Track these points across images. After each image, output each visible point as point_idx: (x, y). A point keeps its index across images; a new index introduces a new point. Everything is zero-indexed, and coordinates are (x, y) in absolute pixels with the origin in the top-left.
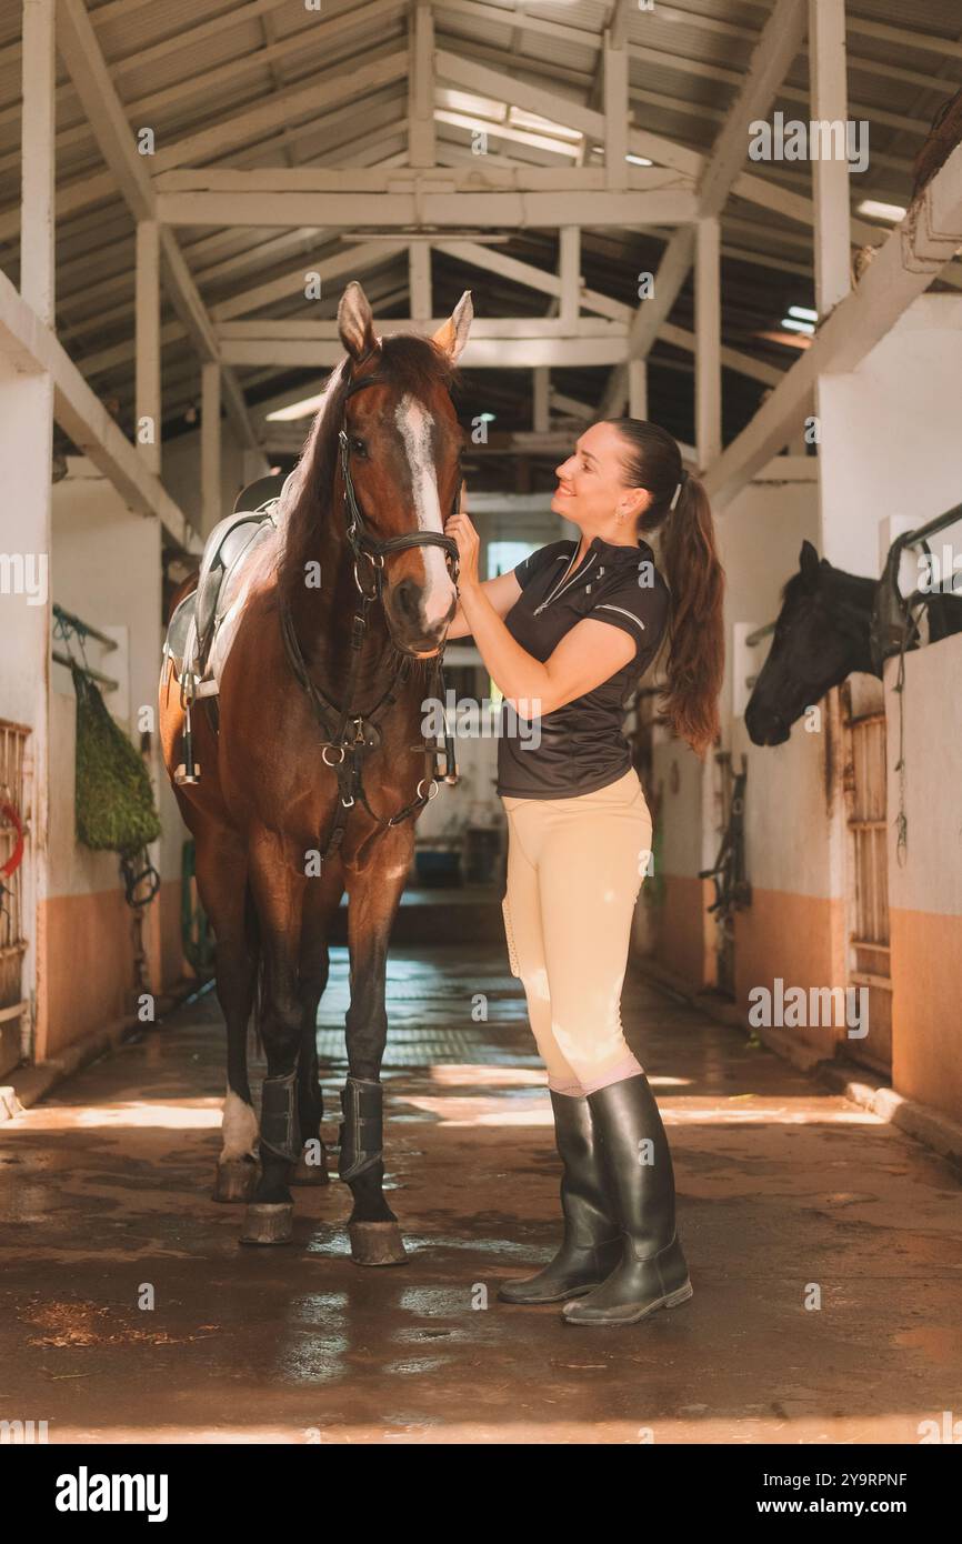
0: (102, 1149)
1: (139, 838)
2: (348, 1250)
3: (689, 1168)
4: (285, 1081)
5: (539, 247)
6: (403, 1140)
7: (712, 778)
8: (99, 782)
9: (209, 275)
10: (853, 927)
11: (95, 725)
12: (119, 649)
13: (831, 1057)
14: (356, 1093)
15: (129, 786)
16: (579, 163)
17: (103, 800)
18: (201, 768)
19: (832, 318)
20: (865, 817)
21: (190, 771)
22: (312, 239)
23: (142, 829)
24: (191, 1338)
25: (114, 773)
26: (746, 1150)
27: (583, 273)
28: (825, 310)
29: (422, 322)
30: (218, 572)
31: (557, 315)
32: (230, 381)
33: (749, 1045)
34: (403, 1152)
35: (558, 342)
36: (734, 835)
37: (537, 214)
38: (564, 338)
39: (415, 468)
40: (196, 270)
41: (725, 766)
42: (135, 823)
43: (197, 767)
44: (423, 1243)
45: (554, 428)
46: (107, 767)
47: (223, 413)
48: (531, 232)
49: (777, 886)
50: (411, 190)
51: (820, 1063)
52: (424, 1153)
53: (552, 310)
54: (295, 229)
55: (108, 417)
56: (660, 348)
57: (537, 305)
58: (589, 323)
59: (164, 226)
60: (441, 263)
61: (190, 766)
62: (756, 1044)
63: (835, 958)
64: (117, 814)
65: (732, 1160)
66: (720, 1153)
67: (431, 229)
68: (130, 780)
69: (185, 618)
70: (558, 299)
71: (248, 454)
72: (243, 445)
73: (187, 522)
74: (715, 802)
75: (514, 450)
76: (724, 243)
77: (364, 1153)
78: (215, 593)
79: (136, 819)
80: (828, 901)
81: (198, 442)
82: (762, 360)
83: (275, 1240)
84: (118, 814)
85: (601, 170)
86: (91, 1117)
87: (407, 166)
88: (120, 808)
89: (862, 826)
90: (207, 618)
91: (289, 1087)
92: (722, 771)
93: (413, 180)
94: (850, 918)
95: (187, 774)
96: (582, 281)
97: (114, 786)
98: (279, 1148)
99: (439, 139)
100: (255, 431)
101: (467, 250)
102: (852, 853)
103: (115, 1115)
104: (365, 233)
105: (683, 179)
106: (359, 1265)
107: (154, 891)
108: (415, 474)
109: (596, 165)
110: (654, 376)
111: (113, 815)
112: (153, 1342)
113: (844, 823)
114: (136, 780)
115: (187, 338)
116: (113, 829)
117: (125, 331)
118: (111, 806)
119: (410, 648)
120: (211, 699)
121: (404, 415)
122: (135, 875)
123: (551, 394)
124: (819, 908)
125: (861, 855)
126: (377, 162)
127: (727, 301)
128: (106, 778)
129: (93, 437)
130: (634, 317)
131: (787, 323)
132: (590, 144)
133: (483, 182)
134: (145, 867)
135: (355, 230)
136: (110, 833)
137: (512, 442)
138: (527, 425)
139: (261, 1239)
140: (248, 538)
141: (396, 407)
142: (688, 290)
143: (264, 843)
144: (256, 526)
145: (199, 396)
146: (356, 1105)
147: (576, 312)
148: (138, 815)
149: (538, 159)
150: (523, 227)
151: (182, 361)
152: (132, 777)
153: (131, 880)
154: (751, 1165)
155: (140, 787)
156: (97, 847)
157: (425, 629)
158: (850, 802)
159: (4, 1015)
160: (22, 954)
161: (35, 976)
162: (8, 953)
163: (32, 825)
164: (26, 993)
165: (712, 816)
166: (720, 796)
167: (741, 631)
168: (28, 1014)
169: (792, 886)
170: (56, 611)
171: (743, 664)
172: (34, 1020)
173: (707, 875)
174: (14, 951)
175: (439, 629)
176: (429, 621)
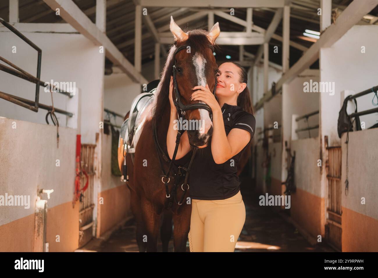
7: (285, 155)
9: (157, 21)
10: (328, 206)
18: (129, 177)
19: (326, 32)
20: (332, 175)
21: (125, 178)
28: (323, 29)
30: (135, 113)
31: (246, 31)
33: (295, 232)
35: (246, 38)
36: (291, 171)
38: (248, 37)
39: (199, 79)
40: (153, 19)
41: (288, 152)
43: (128, 176)
49: (304, 189)
53: (244, 30)
56: (272, 40)
58: (254, 34)
60: (216, 17)
61: (125, 176)
62: (297, 232)
63: (322, 215)
67: (213, 8)
70: (246, 27)
76: (291, 13)
78: (134, 120)
80: (320, 198)
82: (298, 43)
89: (331, 178)
90: (132, 128)
92: (288, 154)
94: (327, 204)
96: (252, 22)
102: (328, 185)
104: (197, 9)
108: (199, 81)
113: (325, 176)
115: (151, 37)
119: (195, 144)
120: (133, 154)
121: (195, 59)
123: (244, 51)
124: (317, 199)
125: (331, 186)
129: (119, 63)
130: (265, 32)
131: (304, 34)
140: (146, 102)
141: (193, 56)
144: (149, 97)
147: (251, 31)
150: (237, 8)
151: (149, 43)
156: (118, 176)
157: (199, 138)
158: (327, 170)
159: (85, 228)
160: (92, 209)
161: (97, 214)
162: (87, 210)
163: (96, 172)
164: (94, 219)
165: (284, 165)
166: (287, 160)
167: (294, 117)
168: (94, 225)
169: (308, 190)
170: (106, 110)
171: (295, 126)
172: (96, 226)
173: (283, 183)
174: (90, 208)
175: (205, 138)
176: (201, 135)
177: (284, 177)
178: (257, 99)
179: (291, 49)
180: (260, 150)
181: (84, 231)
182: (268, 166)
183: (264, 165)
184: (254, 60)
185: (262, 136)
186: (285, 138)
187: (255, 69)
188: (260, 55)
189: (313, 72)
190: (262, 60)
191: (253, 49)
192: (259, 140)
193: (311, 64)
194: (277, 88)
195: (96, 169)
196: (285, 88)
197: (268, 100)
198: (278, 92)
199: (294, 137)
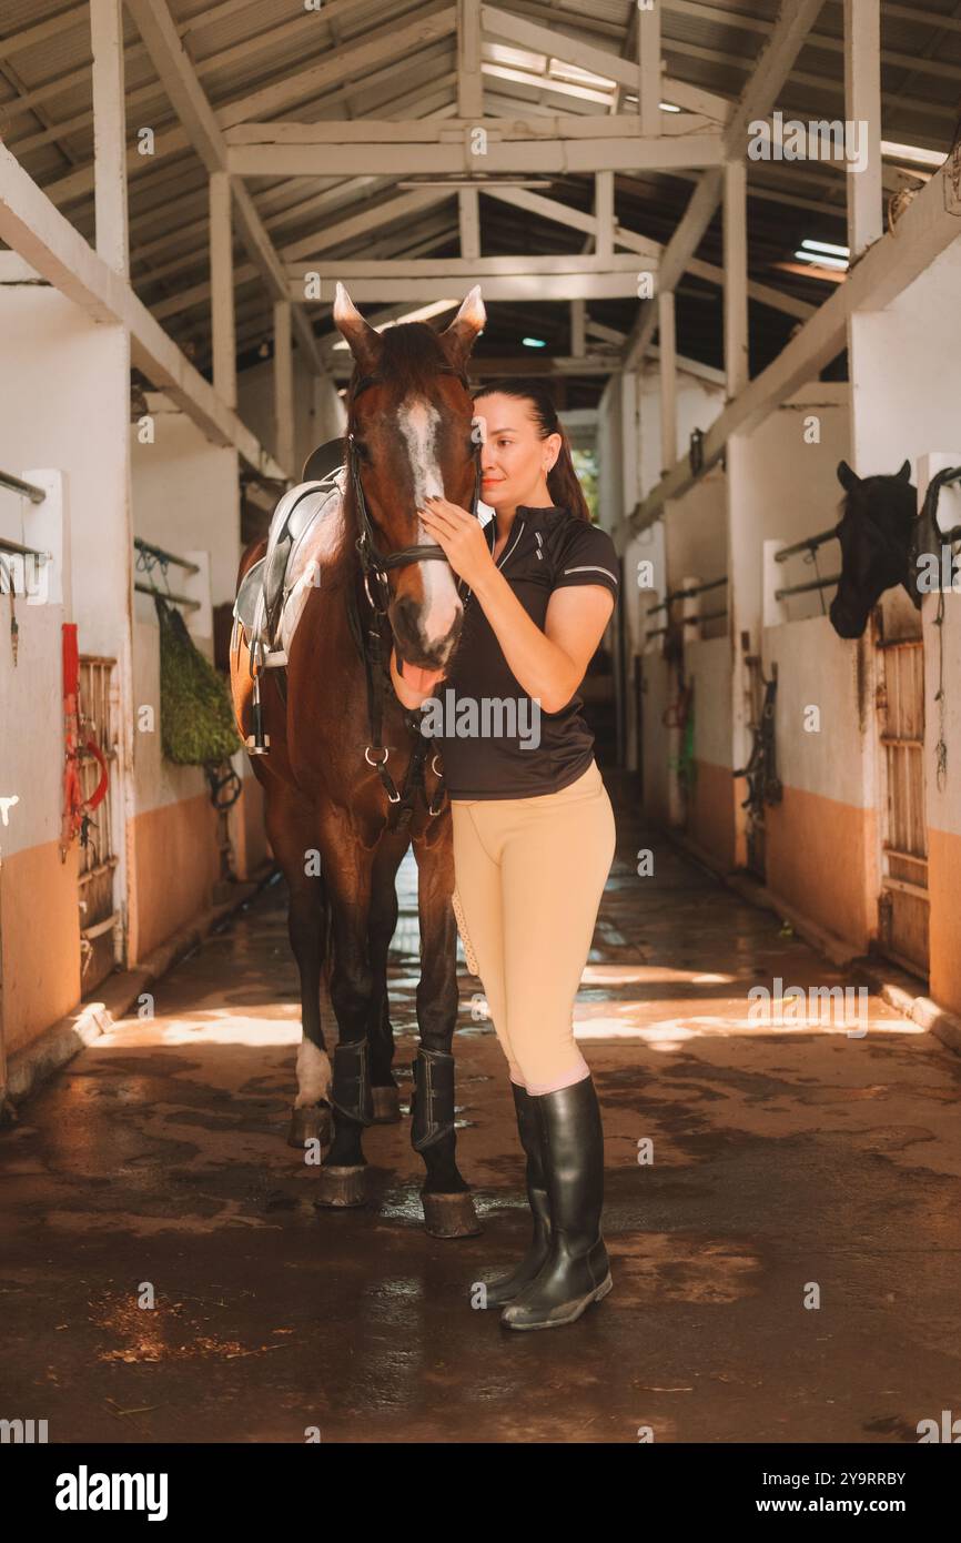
0: (183, 1076)
1: (219, 754)
2: (422, 1217)
3: (746, 1095)
4: (357, 1048)
5: (576, 190)
6: (471, 1061)
7: (741, 678)
8: (182, 704)
9: (279, 220)
10: (885, 834)
11: (177, 650)
12: (200, 574)
13: (865, 954)
14: (428, 1065)
15: (210, 707)
16: (613, 110)
17: (186, 720)
18: (271, 739)
19: (865, 259)
20: (898, 734)
21: (260, 742)
22: (371, 184)
23: (222, 746)
24: (264, 1348)
25: (197, 696)
26: (797, 1071)
27: (617, 212)
28: (858, 252)
29: (471, 260)
30: (286, 543)
31: (593, 251)
32: (300, 315)
33: (782, 932)
34: (472, 1077)
35: (596, 276)
36: (765, 733)
37: (576, 160)
38: (600, 273)
39: (419, 473)
40: (266, 216)
41: (754, 668)
42: (216, 741)
43: (267, 738)
44: (496, 1204)
45: (589, 351)
46: (189, 689)
47: (294, 344)
48: (572, 177)
49: (808, 787)
50: (461, 140)
51: (854, 960)
52: (491, 1078)
53: (588, 247)
54: (351, 178)
55: (185, 360)
56: (687, 280)
57: (574, 242)
58: (623, 258)
59: (235, 177)
60: (488, 205)
61: (260, 737)
62: (789, 932)
63: (868, 864)
64: (202, 733)
65: (786, 1084)
66: (773, 1075)
67: (480, 176)
68: (211, 701)
69: (254, 586)
70: (594, 237)
71: (317, 380)
72: (313, 372)
73: (262, 449)
74: (745, 701)
75: (555, 373)
76: (749, 183)
77: (436, 1124)
78: (283, 565)
79: (217, 737)
80: (861, 811)
81: (271, 370)
82: (777, 288)
83: (350, 1203)
84: (200, 734)
85: (636, 118)
86: (179, 1031)
87: (456, 116)
88: (201, 727)
89: (895, 743)
90: (275, 591)
91: (360, 1052)
92: (751, 674)
93: (463, 130)
94: (882, 827)
95: (257, 746)
96: (615, 220)
97: (196, 707)
98: (351, 1111)
99: (487, 91)
100: (324, 360)
101: (516, 195)
102: (885, 767)
103: (199, 1029)
104: (418, 181)
105: (712, 124)
106: (434, 1237)
107: (237, 794)
109: (632, 113)
110: (682, 306)
111: (196, 734)
112: (225, 1355)
113: (877, 737)
114: (216, 701)
115: (259, 279)
116: (196, 747)
117: (200, 274)
118: (193, 725)
120: (280, 669)
121: (406, 415)
122: (220, 779)
123: (587, 322)
124: (852, 816)
125: (894, 769)
126: (430, 113)
127: (753, 238)
128: (189, 699)
129: (171, 380)
130: (663, 252)
131: (800, 255)
132: (624, 92)
133: (527, 131)
134: (228, 772)
135: (410, 178)
136: (193, 751)
137: (553, 366)
138: (566, 351)
139: (335, 1202)
140: (316, 508)
142: (715, 228)
143: (332, 819)
144: (323, 496)
145: (271, 329)
146: (428, 1077)
147: (610, 249)
148: (218, 734)
149: (577, 109)
150: (565, 172)
151: (255, 300)
152: (211, 698)
153: (216, 785)
154: (804, 1091)
155: (220, 707)
156: (181, 763)
157: (426, 649)
158: (882, 717)
159: (95, 932)
160: (112, 870)
161: (125, 889)
162: (98, 872)
163: (119, 749)
164: (117, 905)
165: (741, 713)
166: (749, 695)
167: (771, 548)
168: (120, 926)
169: (823, 791)
170: (139, 545)
171: (773, 577)
172: (126, 930)
173: (739, 774)
174: (105, 869)
175: (441, 648)
176: (431, 640)
177: (741, 752)
178: (639, 491)
179: (755, 309)
180: (655, 672)
181: (92, 941)
182: (686, 722)
183: (672, 718)
184: (623, 353)
185: (662, 620)
186: (743, 622)
187: (629, 381)
188: (647, 334)
189: (832, 389)
190: (652, 352)
191: (621, 313)
192: (650, 635)
193: (822, 366)
194: (709, 450)
195: (116, 742)
196: (737, 447)
197: (679, 493)
198: (712, 465)
199: (772, 614)
